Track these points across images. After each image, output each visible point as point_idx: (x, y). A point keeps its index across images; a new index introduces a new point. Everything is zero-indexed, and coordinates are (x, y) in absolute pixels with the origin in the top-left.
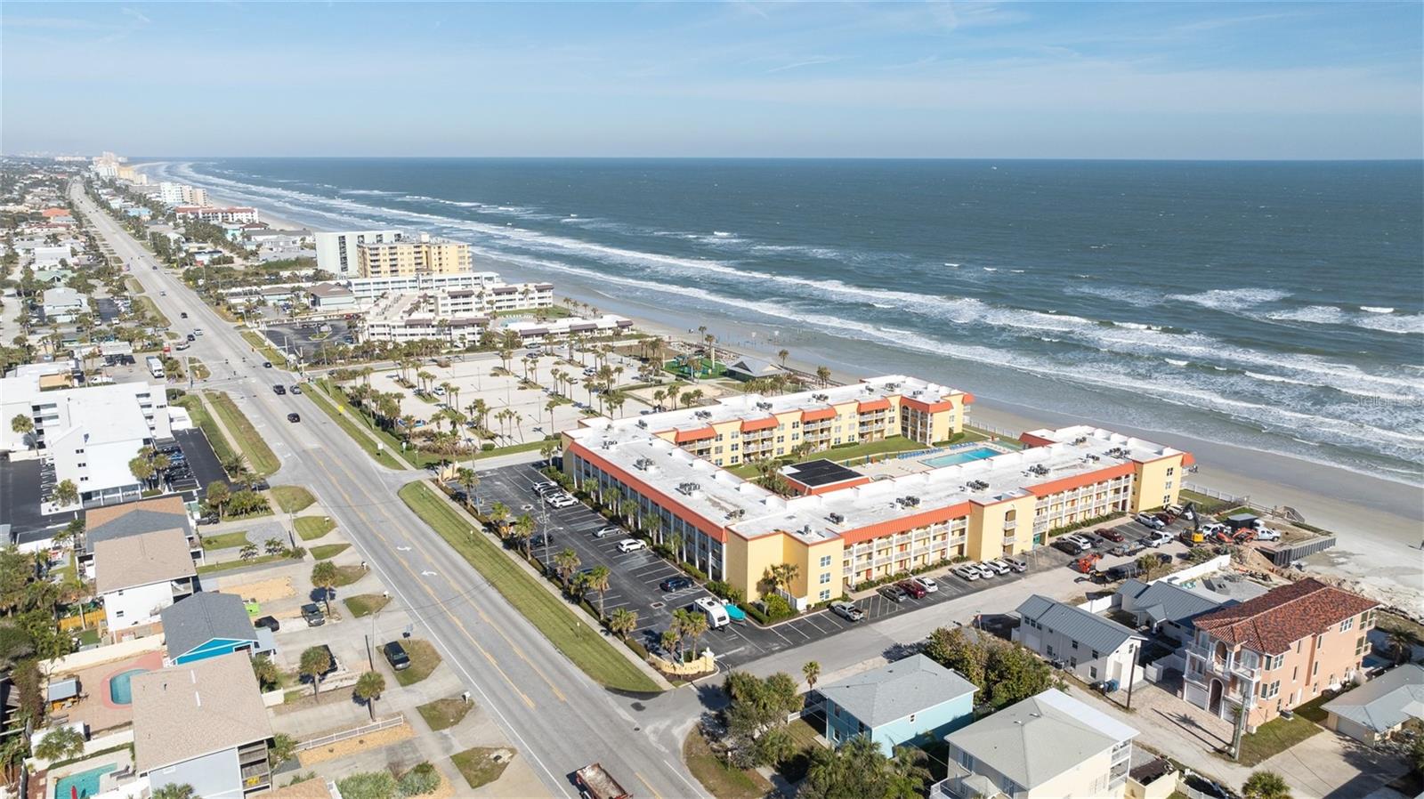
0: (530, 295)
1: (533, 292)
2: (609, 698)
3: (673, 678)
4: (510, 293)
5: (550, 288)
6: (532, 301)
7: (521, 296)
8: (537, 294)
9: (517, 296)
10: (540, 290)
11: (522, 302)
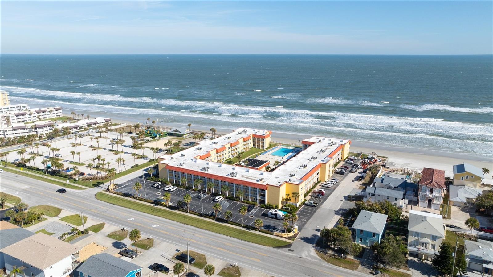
0: (53, 112)
1: (53, 111)
2: (279, 250)
3: (290, 238)
4: (43, 112)
5: (60, 109)
6: (54, 115)
7: (49, 113)
8: (55, 112)
9: (47, 113)
10: (56, 110)
11: (49, 116)
